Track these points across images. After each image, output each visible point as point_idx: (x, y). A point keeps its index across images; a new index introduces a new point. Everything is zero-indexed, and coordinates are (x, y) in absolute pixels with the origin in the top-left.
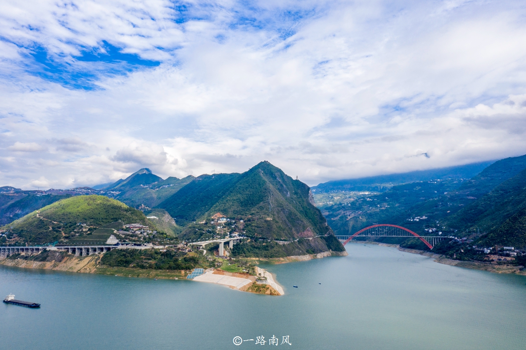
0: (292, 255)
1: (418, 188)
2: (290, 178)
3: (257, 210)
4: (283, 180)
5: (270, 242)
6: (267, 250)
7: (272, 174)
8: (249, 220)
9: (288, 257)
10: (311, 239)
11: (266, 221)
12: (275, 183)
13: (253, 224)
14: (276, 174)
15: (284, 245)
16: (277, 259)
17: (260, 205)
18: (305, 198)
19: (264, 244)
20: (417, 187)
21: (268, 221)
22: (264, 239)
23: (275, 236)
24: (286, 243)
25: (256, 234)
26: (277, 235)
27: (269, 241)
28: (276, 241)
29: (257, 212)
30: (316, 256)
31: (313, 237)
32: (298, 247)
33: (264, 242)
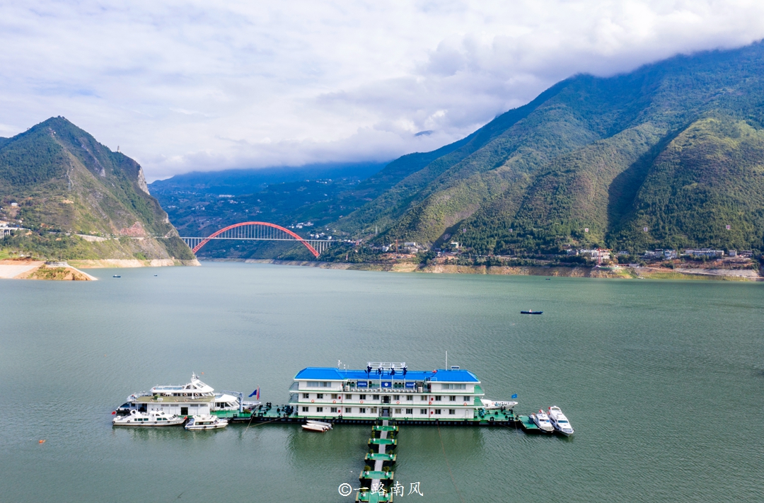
0: (109, 258)
1: (302, 189)
2: (106, 149)
3: (44, 190)
4: (94, 150)
5: (69, 236)
6: (65, 247)
7: (74, 138)
8: (29, 203)
9: (102, 260)
10: (141, 239)
11: (62, 205)
12: (78, 153)
13: (38, 209)
14: (81, 139)
15: (94, 242)
16: (82, 261)
17: (50, 182)
18: (132, 180)
19: (58, 239)
20: (301, 187)
21: (65, 204)
22: (59, 231)
23: (78, 228)
24: (98, 239)
25: (42, 224)
26: (82, 227)
27: (67, 234)
28: (81, 235)
29: (45, 193)
30: (149, 263)
31: (144, 237)
32: (118, 248)
33: (57, 236)
